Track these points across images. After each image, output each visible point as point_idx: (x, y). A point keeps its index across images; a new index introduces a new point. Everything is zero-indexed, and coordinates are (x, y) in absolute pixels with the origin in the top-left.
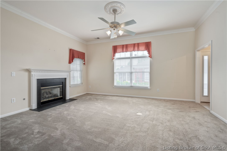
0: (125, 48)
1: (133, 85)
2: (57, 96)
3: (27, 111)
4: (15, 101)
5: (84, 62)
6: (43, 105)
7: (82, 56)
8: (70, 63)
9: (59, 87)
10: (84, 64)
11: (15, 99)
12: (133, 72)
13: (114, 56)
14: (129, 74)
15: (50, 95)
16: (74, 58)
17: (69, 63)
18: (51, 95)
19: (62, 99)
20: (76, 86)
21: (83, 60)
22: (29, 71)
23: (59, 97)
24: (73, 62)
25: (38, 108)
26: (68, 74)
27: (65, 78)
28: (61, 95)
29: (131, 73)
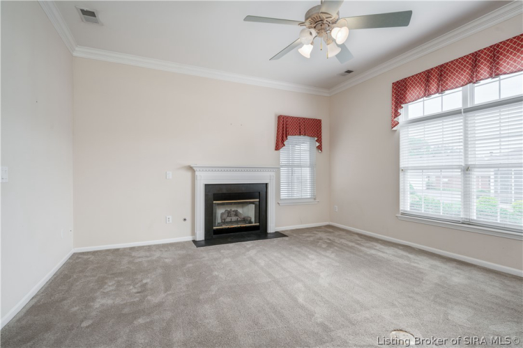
0: (437, 78)
1: (474, 217)
2: (250, 222)
3: (186, 242)
4: (171, 221)
5: (318, 144)
6: (216, 235)
7: (311, 128)
8: (277, 148)
9: (253, 203)
10: (320, 148)
11: (170, 217)
12: (475, 166)
13: (396, 114)
14: (458, 173)
15: (234, 219)
16: (286, 137)
17: (276, 150)
18: (236, 218)
19: (257, 231)
20: (294, 203)
21: (316, 139)
22: (191, 169)
23: (254, 224)
24: (284, 145)
25: (206, 239)
26: (273, 174)
27: (267, 184)
28: (258, 221)
29: (467, 169)
